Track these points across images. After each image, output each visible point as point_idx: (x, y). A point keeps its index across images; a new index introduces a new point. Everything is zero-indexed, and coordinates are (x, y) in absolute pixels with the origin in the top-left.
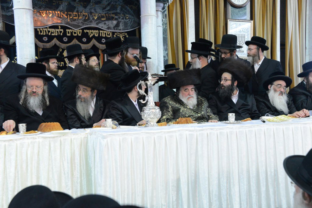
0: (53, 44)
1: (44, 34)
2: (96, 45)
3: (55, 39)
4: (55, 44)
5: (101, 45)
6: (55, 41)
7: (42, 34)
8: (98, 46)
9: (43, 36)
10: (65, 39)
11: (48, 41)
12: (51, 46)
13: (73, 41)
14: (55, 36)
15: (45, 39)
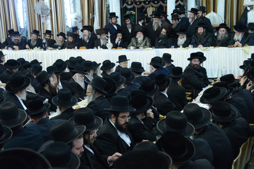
0: (142, 5)
1: (138, 1)
2: (162, 4)
3: (143, 3)
4: (143, 6)
5: (164, 4)
6: (143, 4)
7: (137, 1)
8: (162, 5)
9: (137, 2)
10: (147, 3)
11: (140, 4)
12: (141, 7)
13: (151, 3)
14: (143, 2)
15: (138, 3)
